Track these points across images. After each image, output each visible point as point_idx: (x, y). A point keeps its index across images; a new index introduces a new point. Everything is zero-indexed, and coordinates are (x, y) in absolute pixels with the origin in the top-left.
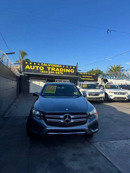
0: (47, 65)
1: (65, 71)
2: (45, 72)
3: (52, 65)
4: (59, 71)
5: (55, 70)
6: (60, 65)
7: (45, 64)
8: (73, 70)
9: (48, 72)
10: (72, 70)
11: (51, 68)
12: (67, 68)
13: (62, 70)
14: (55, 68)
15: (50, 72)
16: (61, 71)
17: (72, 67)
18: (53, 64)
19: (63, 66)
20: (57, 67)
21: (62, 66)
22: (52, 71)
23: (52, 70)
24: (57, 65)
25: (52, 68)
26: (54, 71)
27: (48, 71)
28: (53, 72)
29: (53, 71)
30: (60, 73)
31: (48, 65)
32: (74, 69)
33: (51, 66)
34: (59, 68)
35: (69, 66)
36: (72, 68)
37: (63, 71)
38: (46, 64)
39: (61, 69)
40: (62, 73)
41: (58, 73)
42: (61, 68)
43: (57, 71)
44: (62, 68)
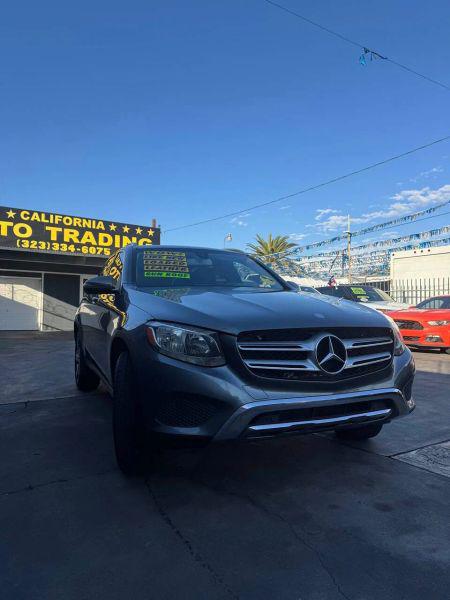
0: (43, 220)
1: (117, 245)
2: (38, 245)
3: (68, 221)
4: (94, 243)
5: (80, 238)
6: (97, 222)
7: (36, 214)
8: (149, 241)
9: (52, 246)
10: (145, 243)
11: (60, 230)
12: (126, 234)
13: (106, 240)
14: (77, 233)
15: (56, 246)
16: (101, 242)
17: (145, 229)
18: (72, 217)
19: (110, 223)
20: (87, 229)
21: (107, 224)
22: (69, 244)
23: (66, 239)
24: (87, 220)
25: (67, 231)
26: (76, 241)
27: (52, 242)
28: (72, 248)
29: (71, 242)
30: (101, 249)
31: (47, 217)
32: (150, 238)
33: (61, 225)
34: (96, 233)
35: (133, 228)
36: (145, 234)
37: (109, 243)
38: (40, 214)
39: (101, 235)
40: (107, 253)
41: (92, 250)
42: (101, 231)
43: (89, 245)
44: (107, 231)
